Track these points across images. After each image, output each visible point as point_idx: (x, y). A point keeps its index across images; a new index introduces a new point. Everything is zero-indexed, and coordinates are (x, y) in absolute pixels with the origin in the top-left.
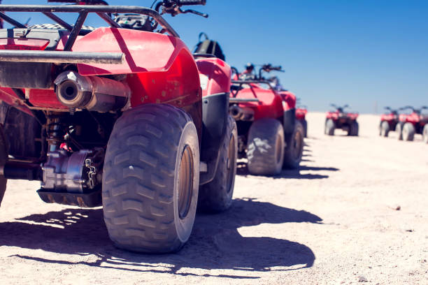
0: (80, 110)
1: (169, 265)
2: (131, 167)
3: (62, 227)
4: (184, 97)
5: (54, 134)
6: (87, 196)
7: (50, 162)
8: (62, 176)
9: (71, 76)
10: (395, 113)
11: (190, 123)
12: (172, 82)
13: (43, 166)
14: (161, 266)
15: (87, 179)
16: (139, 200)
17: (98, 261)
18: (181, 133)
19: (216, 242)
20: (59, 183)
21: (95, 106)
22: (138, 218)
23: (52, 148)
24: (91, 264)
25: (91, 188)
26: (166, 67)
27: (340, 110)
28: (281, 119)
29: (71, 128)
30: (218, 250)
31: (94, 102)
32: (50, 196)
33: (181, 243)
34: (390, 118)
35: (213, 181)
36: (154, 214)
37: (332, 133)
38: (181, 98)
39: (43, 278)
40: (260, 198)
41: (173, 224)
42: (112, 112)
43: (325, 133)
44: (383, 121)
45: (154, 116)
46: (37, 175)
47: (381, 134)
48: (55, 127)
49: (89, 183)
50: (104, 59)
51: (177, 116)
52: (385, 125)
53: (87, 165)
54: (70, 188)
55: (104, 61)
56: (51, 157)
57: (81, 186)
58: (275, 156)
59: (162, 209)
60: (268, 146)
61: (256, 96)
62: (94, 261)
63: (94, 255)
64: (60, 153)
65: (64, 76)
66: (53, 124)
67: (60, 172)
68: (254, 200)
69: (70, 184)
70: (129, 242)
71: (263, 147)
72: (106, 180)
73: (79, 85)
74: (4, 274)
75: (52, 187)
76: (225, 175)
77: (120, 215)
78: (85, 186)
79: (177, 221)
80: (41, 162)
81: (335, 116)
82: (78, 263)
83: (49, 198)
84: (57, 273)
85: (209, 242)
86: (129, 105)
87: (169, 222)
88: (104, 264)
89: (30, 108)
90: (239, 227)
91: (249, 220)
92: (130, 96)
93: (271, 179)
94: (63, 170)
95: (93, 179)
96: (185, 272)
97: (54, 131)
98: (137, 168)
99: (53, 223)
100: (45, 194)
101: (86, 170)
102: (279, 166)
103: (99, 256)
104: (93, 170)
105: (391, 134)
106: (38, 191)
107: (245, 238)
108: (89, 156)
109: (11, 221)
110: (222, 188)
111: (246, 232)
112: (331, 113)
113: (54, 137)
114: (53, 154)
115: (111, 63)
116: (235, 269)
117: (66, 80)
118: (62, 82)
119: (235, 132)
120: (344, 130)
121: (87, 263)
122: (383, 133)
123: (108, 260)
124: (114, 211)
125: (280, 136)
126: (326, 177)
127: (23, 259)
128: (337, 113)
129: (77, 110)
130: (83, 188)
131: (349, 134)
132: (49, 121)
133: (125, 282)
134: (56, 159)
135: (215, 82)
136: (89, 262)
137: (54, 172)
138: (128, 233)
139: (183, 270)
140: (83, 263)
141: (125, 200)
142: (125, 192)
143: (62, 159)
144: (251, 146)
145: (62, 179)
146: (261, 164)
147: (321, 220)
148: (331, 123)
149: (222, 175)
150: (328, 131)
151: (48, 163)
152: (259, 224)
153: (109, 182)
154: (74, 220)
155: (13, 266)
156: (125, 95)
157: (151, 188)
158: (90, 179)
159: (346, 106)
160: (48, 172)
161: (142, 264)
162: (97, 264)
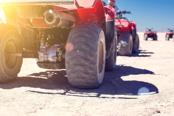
0: (55, 27)
1: (96, 94)
2: (78, 51)
3: (46, 78)
4: (98, 21)
5: (43, 38)
6: (58, 65)
7: (42, 50)
8: (47, 56)
9: (51, 11)
10: (171, 31)
11: (102, 31)
12: (92, 15)
13: (39, 52)
14: (93, 94)
15: (58, 57)
16: (82, 65)
17: (64, 92)
18: (99, 35)
19: (113, 83)
20: (46, 59)
21: (61, 25)
22: (82, 73)
23: (42, 44)
24: (62, 94)
25: (60, 61)
26: (92, 6)
27: (150, 30)
28: (131, 33)
29: (49, 36)
30: (115, 86)
31: (61, 23)
32: (42, 65)
33: (99, 83)
34: (170, 33)
35: (109, 57)
36: (88, 71)
37: (147, 40)
38: (96, 21)
39: (42, 100)
40: (126, 65)
41: (97, 75)
42: (67, 28)
43: (144, 40)
44: (167, 34)
45: (87, 29)
46: (36, 56)
47: (166, 40)
48: (43, 35)
49: (59, 59)
50: (66, 2)
51: (97, 28)
52: (168, 36)
53: (58, 51)
54: (51, 61)
55: (66, 3)
56: (42, 48)
57: (55, 60)
58: (129, 48)
59: (92, 69)
60: (126, 44)
61: (121, 23)
62: (63, 93)
63: (62, 90)
64: (46, 46)
65: (48, 12)
66: (42, 34)
67: (46, 54)
68: (124, 66)
69: (51, 59)
70: (77, 84)
71: (125, 44)
72: (67, 57)
73: (54, 15)
74: (24, 99)
75: (43, 61)
76: (113, 55)
77: (73, 72)
78: (57, 60)
79: (98, 74)
80: (38, 50)
81: (148, 33)
82: (56, 94)
83: (42, 66)
84: (48, 98)
85: (110, 83)
86: (74, 25)
87: (95, 75)
88: (67, 94)
89: (32, 27)
90: (121, 76)
91: (125, 73)
92: (75, 21)
93: (128, 57)
94: (47, 53)
95: (60, 57)
96: (103, 97)
97: (42, 37)
98: (81, 51)
99: (43, 77)
100: (40, 64)
101: (57, 53)
102: (131, 52)
103: (65, 90)
104: (61, 53)
105: (170, 39)
106: (37, 63)
107: (125, 81)
108: (58, 47)
109: (25, 76)
110: (112, 60)
111: (125, 78)
112: (146, 31)
113: (43, 40)
114: (43, 47)
115: (69, 4)
116: (125, 95)
117: (49, 13)
118: (47, 14)
119: (116, 37)
120: (151, 38)
121: (60, 94)
122: (167, 39)
123: (69, 92)
124: (70, 71)
125: (131, 40)
126: (150, 56)
127: (32, 92)
128: (149, 32)
129: (53, 27)
130: (56, 61)
131: (154, 40)
132: (40, 33)
133: (78, 102)
134: (44, 49)
135: (109, 16)
136: (61, 93)
137: (44, 54)
138: (77, 80)
139: (102, 95)
140: (58, 93)
141: (76, 65)
142: (76, 62)
143: (47, 49)
144: (119, 44)
145: (47, 57)
146: (124, 51)
147: (154, 73)
148: (146, 36)
149: (112, 55)
150: (145, 39)
151: (41, 51)
152: (129, 75)
153: (69, 58)
154: (51, 75)
155: (28, 96)
156: (73, 20)
157: (87, 60)
158: (59, 57)
159: (152, 29)
160: (41, 54)
161: (84, 93)
162: (64, 94)
